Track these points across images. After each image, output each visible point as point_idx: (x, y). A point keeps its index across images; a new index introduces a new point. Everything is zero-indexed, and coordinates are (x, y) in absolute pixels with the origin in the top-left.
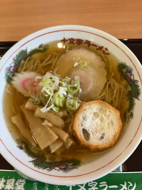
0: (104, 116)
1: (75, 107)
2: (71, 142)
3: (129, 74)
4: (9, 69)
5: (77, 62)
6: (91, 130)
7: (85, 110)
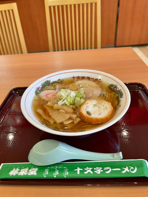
0: (100, 106)
1: (81, 102)
2: (78, 120)
3: (115, 89)
4: (38, 89)
5: (82, 85)
6: (92, 111)
7: (87, 103)
